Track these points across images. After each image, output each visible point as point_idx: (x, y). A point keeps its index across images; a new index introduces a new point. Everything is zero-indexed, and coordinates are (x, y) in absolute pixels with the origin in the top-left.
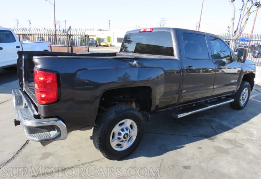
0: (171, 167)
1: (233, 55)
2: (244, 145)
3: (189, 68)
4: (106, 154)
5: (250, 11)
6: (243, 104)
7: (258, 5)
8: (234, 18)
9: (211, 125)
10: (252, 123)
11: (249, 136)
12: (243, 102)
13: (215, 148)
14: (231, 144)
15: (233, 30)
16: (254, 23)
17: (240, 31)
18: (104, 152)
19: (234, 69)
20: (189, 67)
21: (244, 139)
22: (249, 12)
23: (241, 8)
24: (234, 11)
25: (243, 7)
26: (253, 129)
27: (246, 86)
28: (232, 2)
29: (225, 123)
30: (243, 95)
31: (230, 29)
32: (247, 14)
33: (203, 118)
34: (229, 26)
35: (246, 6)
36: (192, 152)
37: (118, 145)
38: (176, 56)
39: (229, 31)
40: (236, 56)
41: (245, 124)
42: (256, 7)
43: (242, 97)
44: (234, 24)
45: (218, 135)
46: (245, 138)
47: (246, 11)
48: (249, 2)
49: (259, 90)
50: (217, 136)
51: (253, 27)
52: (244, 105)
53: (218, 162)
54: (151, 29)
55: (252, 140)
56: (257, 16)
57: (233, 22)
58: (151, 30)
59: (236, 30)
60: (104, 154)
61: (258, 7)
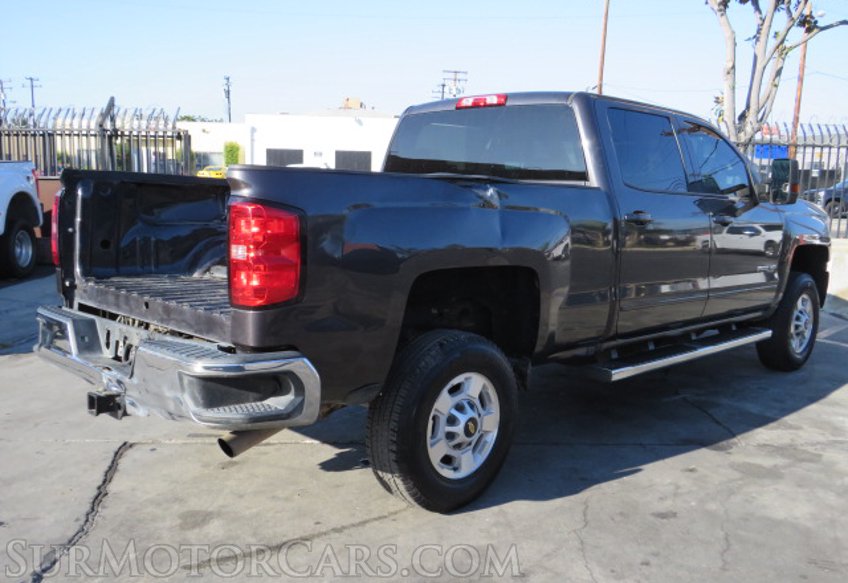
0: (618, 518)
1: (756, 182)
2: (820, 456)
3: (635, 217)
4: (415, 485)
5: (787, 44)
6: (799, 351)
7: (809, 22)
8: (734, 67)
9: (710, 415)
10: (836, 404)
11: (833, 435)
12: (801, 345)
13: (734, 466)
14: (783, 455)
15: (734, 109)
16: (800, 89)
17: (758, 112)
18: (412, 479)
19: (751, 235)
20: (637, 212)
21: (818, 443)
22: (782, 50)
23: (755, 33)
24: (730, 43)
25: (759, 31)
26: (841, 418)
27: (804, 289)
28: (720, 10)
29: (753, 408)
30: (798, 319)
31: (723, 108)
32: (776, 55)
33: (677, 398)
34: (720, 96)
35: (770, 26)
36: (669, 481)
37: (447, 460)
38: (594, 181)
39: (720, 115)
40: (767, 186)
41: (813, 407)
42: (803, 30)
43: (797, 327)
44: (736, 90)
45: (739, 437)
46: (821, 439)
47: (773, 43)
48: (777, 12)
49: (845, 314)
50: (735, 440)
51: (799, 100)
52: (805, 354)
53: (753, 498)
54: (499, 96)
55: (841, 442)
56: (806, 64)
57: (730, 82)
58: (503, 100)
59: (744, 112)
60: (411, 484)
61: (809, 30)
